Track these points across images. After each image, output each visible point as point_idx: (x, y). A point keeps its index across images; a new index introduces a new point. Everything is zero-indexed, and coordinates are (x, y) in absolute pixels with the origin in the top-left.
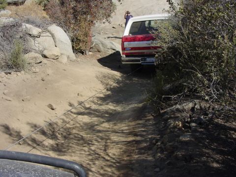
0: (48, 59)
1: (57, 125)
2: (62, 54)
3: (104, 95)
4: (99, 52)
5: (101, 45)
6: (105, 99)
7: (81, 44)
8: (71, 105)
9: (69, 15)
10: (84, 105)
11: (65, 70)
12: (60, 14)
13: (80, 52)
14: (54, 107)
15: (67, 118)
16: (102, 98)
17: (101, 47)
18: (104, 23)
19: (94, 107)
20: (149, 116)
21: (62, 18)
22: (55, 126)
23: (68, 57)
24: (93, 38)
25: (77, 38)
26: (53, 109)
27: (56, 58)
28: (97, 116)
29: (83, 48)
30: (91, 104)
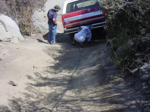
0: (2, 42)
1: (22, 101)
2: (13, 37)
3: (54, 64)
4: (40, 33)
5: (41, 28)
6: (56, 68)
7: (26, 29)
8: (29, 77)
9: (13, 7)
10: (41, 75)
11: (18, 49)
12: (6, 7)
13: (26, 35)
14: (16, 83)
15: (30, 91)
16: (54, 66)
17: (41, 29)
18: (40, 11)
19: (50, 76)
20: (117, 78)
21: (8, 9)
22: (20, 103)
23: (19, 39)
24: (34, 23)
25: (22, 24)
26: (15, 85)
27: (9, 40)
28: (58, 85)
29: (28, 31)
30: (46, 74)
